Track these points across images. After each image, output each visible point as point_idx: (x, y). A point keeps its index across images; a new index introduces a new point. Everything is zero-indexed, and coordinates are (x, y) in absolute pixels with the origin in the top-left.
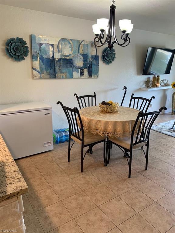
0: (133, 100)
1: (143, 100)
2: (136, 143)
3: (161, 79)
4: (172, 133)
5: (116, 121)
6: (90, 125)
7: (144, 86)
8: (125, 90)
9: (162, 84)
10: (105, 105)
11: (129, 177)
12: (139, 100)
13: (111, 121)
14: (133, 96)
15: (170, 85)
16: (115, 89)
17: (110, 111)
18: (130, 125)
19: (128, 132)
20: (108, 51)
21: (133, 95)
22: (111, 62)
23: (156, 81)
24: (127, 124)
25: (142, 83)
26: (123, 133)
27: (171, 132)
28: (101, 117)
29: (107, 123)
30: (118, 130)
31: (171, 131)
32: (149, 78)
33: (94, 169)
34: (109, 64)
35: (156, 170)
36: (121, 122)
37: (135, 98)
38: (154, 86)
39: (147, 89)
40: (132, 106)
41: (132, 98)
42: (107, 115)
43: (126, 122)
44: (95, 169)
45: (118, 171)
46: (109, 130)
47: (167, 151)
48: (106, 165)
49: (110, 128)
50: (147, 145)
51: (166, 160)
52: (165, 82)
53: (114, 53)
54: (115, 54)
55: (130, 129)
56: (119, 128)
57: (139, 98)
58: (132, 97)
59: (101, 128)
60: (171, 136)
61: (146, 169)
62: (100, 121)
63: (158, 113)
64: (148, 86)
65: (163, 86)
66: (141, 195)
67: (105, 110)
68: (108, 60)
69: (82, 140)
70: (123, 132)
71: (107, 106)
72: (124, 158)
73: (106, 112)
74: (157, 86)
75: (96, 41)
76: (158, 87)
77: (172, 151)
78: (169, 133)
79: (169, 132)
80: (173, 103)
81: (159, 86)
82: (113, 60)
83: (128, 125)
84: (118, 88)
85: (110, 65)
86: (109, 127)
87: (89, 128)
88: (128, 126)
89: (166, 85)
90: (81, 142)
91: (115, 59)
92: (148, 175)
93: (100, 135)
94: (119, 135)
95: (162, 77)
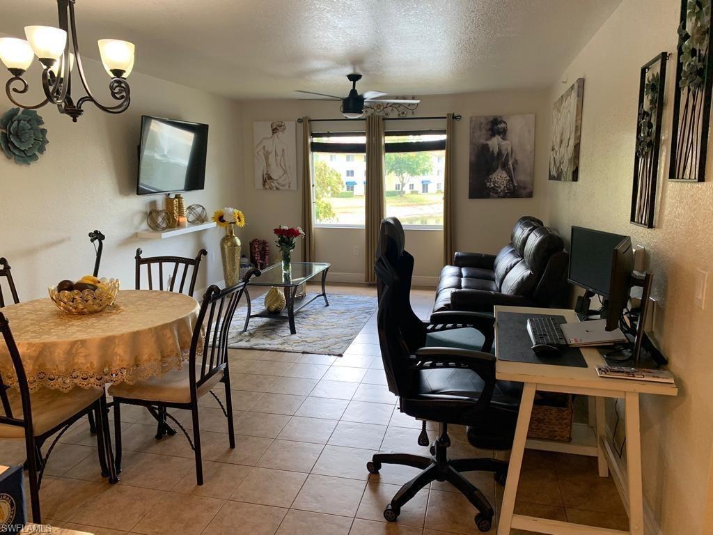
0: (144, 267)
1: (175, 263)
2: (204, 378)
3: (186, 205)
4: (248, 341)
5: (135, 329)
6: (42, 365)
7: (144, 226)
8: (97, 242)
9: (192, 218)
10: (76, 291)
11: (200, 482)
12: (163, 263)
13: (121, 333)
14: (143, 256)
15: (210, 219)
16: (62, 241)
17: (96, 307)
18: (176, 333)
19: (175, 354)
20: (19, 121)
21: (139, 252)
22: (34, 157)
23: (176, 209)
24: (168, 332)
25: (137, 219)
26: (161, 361)
27: (247, 339)
28: (78, 331)
29: (108, 342)
30: (145, 357)
31: (246, 336)
32: (153, 203)
33: (78, 507)
34: (29, 164)
35: (255, 439)
36: (150, 329)
37: (149, 261)
38: (172, 224)
39: (156, 234)
40: (144, 285)
41: (139, 261)
42: (91, 320)
43: (164, 326)
44: (84, 506)
45: (159, 481)
46: (118, 362)
47: (258, 387)
48: (114, 481)
49: (121, 355)
50: (226, 380)
51: (268, 407)
52: (199, 210)
53: (42, 127)
54: (44, 131)
55: (177, 346)
56: (148, 351)
57: (161, 260)
58: (138, 258)
59: (91, 363)
60: (252, 349)
61: (232, 445)
62: (83, 342)
63: (242, 288)
64: (155, 227)
65: (193, 223)
66: (250, 509)
67: (80, 306)
68: (23, 151)
69: (27, 424)
70: (159, 358)
71: (86, 292)
72: (157, 442)
73: (81, 314)
74: (179, 225)
75: (15, 90)
76: (184, 227)
77: (270, 384)
78: (243, 344)
79: (241, 340)
80: (225, 265)
81: (184, 222)
82: (42, 150)
83: (169, 335)
84: (69, 239)
85: (33, 165)
86: (116, 354)
87: (42, 376)
88: (170, 338)
89: (201, 219)
90: (21, 430)
91: (47, 146)
92: (242, 458)
93: (86, 388)
94: (149, 369)
95: (190, 199)
